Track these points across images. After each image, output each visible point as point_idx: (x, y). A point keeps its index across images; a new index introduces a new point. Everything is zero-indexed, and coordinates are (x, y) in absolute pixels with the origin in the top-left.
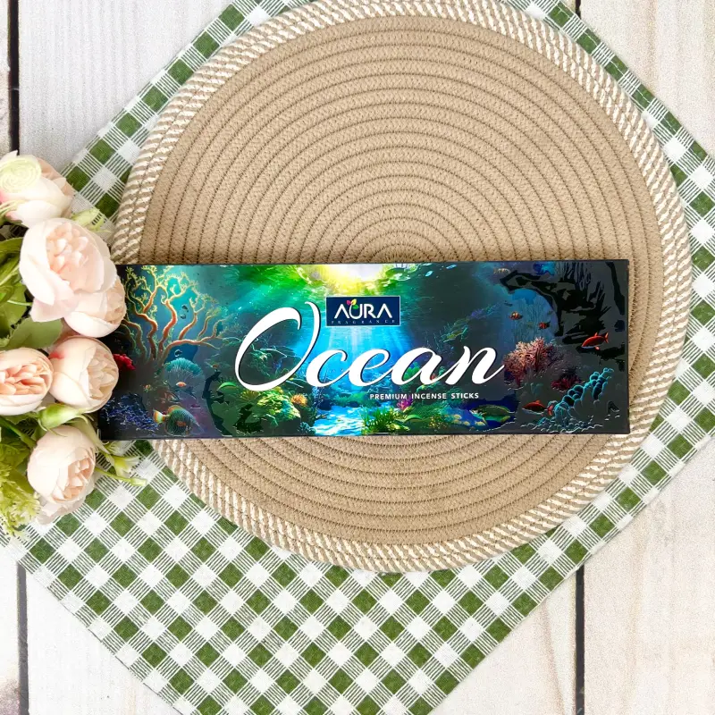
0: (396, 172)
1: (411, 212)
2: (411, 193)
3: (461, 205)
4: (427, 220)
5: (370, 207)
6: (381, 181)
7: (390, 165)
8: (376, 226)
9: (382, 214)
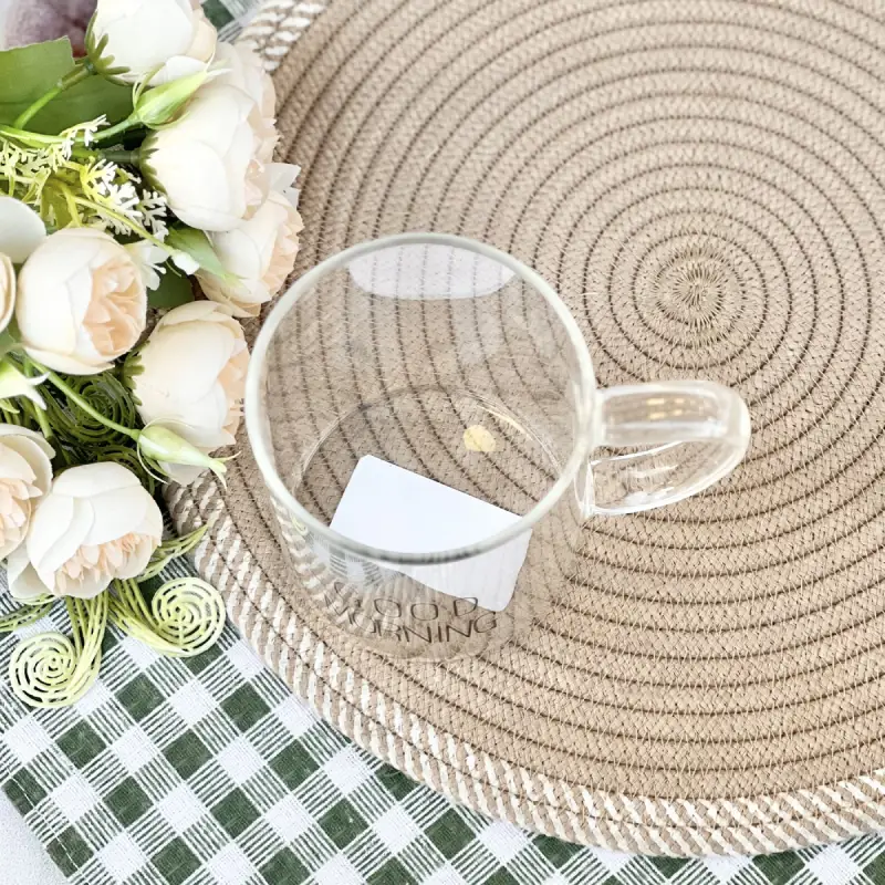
0: (753, 118)
1: (758, 192)
2: (767, 161)
3: (851, 207)
4: (781, 212)
5: (686, 159)
6: (720, 124)
7: (746, 104)
8: (688, 194)
9: (704, 178)
